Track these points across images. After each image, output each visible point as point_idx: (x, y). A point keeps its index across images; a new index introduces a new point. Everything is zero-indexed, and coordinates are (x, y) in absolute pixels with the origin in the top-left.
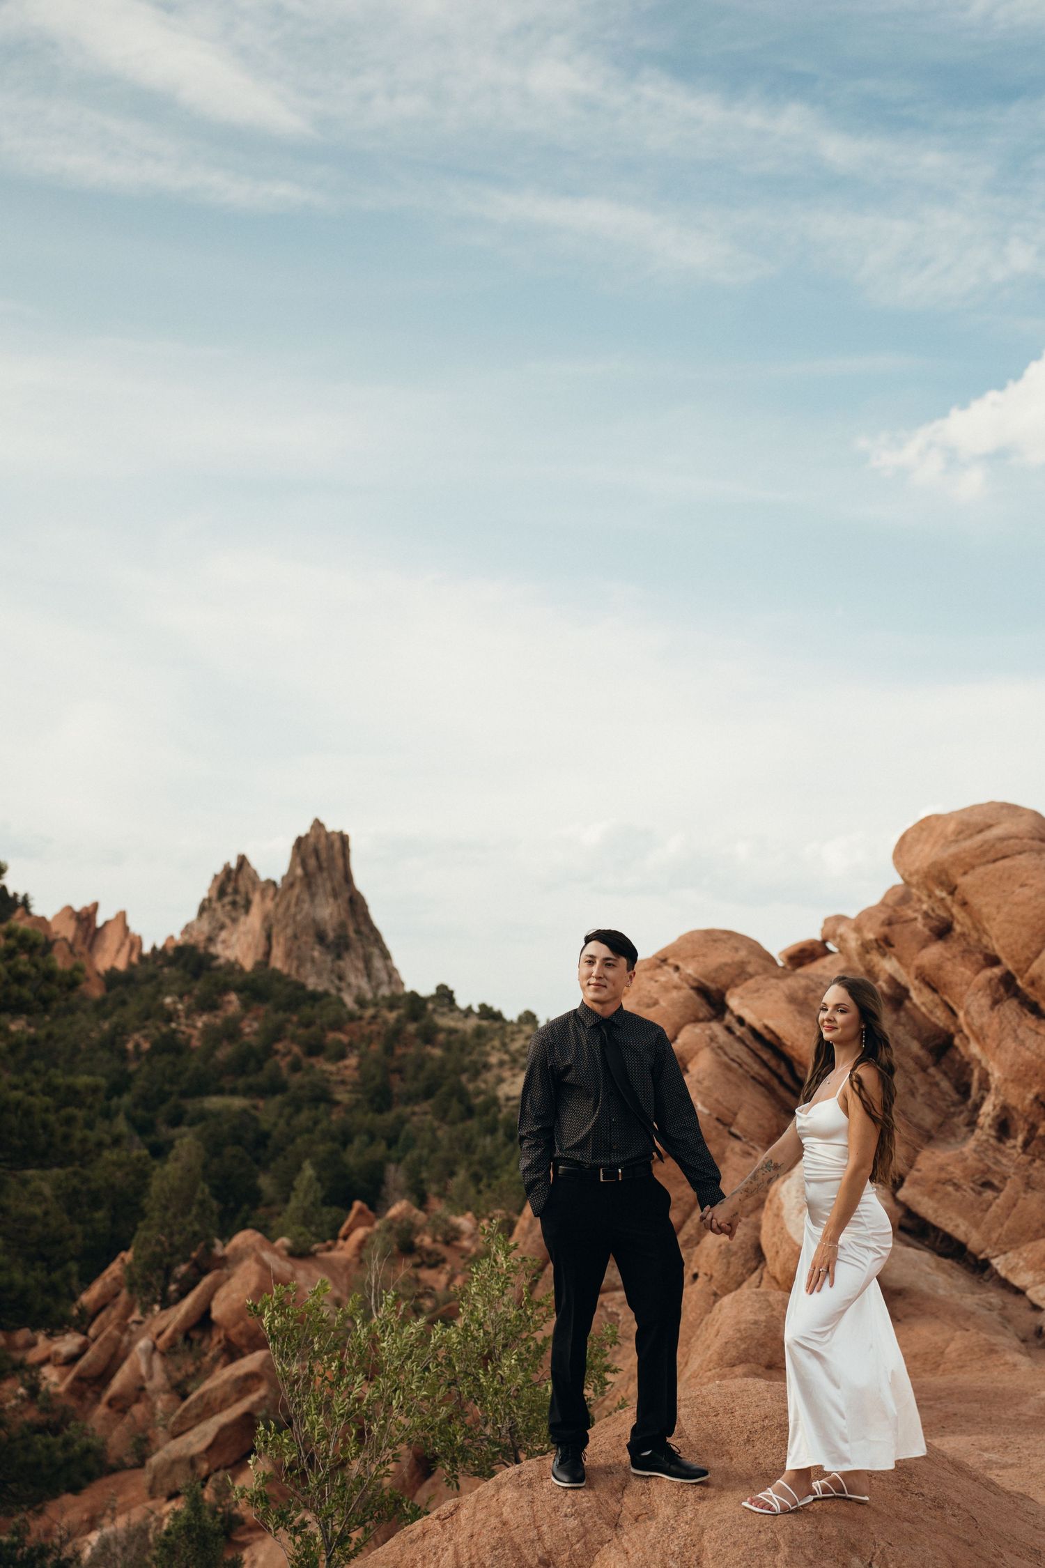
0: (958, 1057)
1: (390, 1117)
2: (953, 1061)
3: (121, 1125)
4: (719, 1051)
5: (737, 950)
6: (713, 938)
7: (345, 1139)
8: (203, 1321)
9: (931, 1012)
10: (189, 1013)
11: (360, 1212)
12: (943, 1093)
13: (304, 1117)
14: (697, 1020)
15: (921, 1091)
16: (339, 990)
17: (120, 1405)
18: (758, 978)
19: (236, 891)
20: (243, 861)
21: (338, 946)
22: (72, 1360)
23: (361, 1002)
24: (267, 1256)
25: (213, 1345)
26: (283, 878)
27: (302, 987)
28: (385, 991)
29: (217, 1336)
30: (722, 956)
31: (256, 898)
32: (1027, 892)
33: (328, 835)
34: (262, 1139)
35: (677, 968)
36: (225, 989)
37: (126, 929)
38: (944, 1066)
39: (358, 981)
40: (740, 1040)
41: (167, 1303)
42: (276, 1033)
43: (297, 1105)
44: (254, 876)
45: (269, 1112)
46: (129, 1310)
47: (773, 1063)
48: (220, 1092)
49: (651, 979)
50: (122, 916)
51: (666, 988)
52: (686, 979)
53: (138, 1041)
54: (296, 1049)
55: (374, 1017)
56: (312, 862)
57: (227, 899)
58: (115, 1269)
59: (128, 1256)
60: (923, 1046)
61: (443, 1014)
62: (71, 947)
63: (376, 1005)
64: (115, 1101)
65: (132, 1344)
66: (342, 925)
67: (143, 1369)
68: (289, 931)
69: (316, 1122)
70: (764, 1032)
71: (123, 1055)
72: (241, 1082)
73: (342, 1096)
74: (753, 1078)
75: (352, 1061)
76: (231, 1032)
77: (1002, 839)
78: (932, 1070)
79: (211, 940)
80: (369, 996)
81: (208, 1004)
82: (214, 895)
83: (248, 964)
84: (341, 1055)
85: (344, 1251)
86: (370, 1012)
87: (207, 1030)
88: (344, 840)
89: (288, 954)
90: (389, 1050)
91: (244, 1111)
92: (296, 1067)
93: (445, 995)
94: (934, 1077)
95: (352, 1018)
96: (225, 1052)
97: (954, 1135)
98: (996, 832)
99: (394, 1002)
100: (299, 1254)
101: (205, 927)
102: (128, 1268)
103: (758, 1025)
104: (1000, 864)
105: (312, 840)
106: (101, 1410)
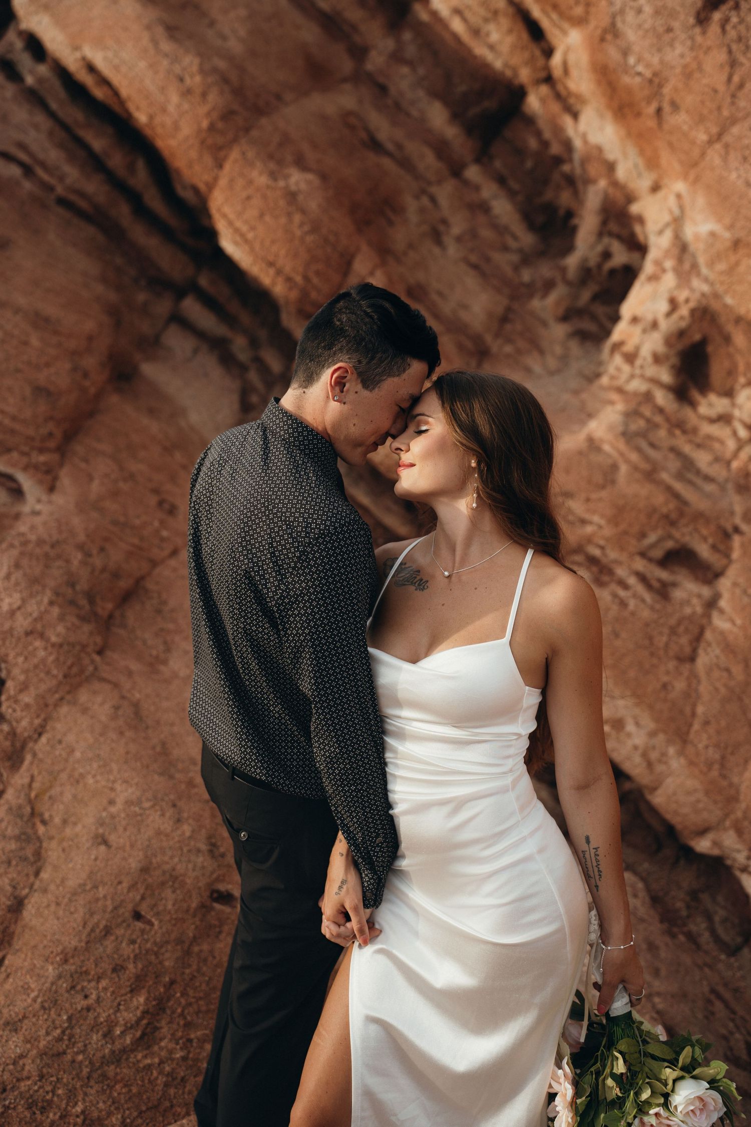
0: (533, 143)
2: (520, 152)
9: (476, 32)
12: (501, 230)
15: (456, 230)
38: (498, 164)
47: (117, 161)
60: (456, 116)
70: (88, 80)
74: (62, 202)
78: (473, 173)
94: (477, 188)
97: (536, 346)
103: (71, 61)
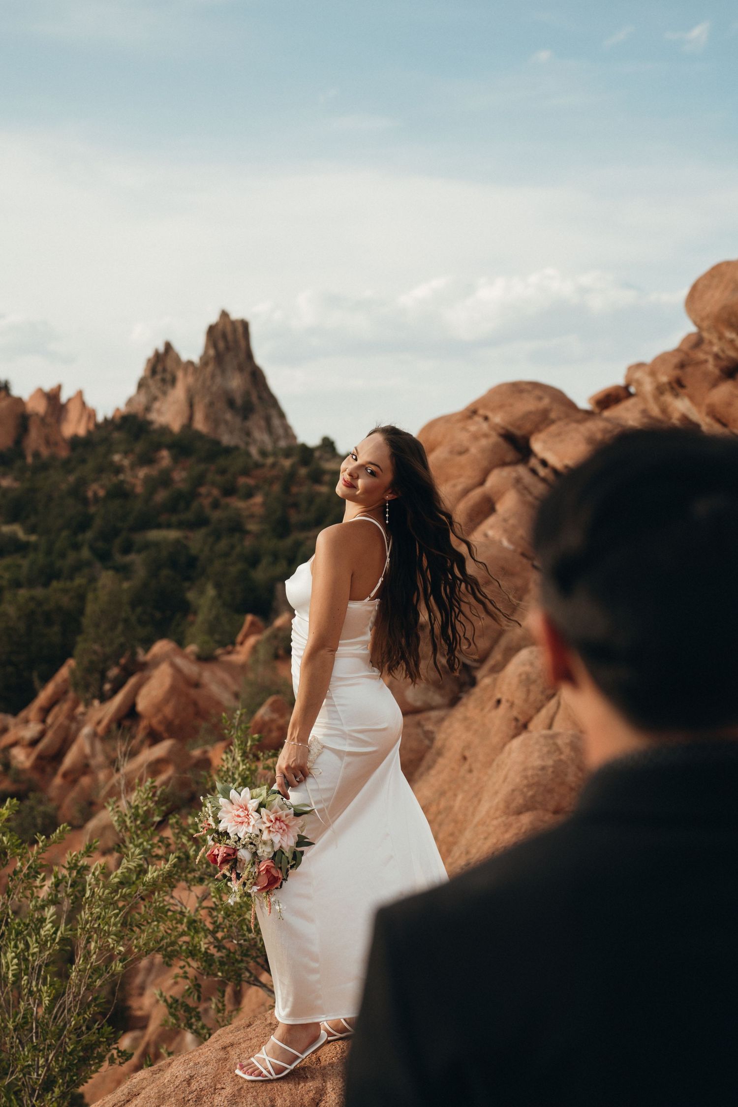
1: (289, 541)
3: (86, 553)
4: (526, 492)
5: (540, 399)
6: (518, 389)
7: (254, 560)
8: (130, 714)
10: (133, 466)
11: (253, 624)
13: (223, 545)
14: (503, 464)
16: (247, 444)
17: (72, 777)
18: (560, 424)
19: (164, 370)
20: (168, 347)
21: (245, 410)
22: (34, 743)
23: (264, 453)
24: (179, 661)
25: (141, 732)
26: (201, 359)
27: (217, 443)
28: (283, 444)
29: (143, 724)
30: (528, 405)
31: (180, 375)
33: (233, 323)
34: (192, 562)
35: (486, 418)
36: (158, 447)
37: (83, 404)
39: (261, 437)
40: (543, 480)
41: (104, 698)
42: (199, 480)
43: (217, 535)
44: (177, 359)
45: (197, 541)
46: (76, 705)
48: (159, 526)
49: (464, 429)
50: (80, 394)
51: (475, 437)
52: (494, 427)
53: (96, 489)
54: (216, 492)
55: (274, 465)
56: (221, 345)
57: (158, 377)
58: (64, 672)
59: (71, 663)
61: (328, 460)
62: (43, 420)
63: (275, 454)
64: (80, 537)
65: (78, 730)
66: (247, 394)
67: (87, 750)
68: (207, 400)
69: (232, 547)
71: (85, 501)
72: (174, 519)
73: (252, 527)
75: (258, 499)
76: (165, 480)
79: (148, 409)
80: (269, 447)
81: (147, 460)
82: (148, 373)
83: (176, 426)
84: (249, 495)
85: (241, 655)
86: (270, 460)
87: (148, 479)
88: (245, 325)
89: (207, 417)
90: (286, 490)
91: (177, 542)
92: (216, 505)
93: (328, 445)
95: (258, 466)
96: (161, 496)
99: (288, 452)
100: (205, 658)
101: (143, 399)
102: (72, 672)
105: (220, 327)
106: (58, 781)
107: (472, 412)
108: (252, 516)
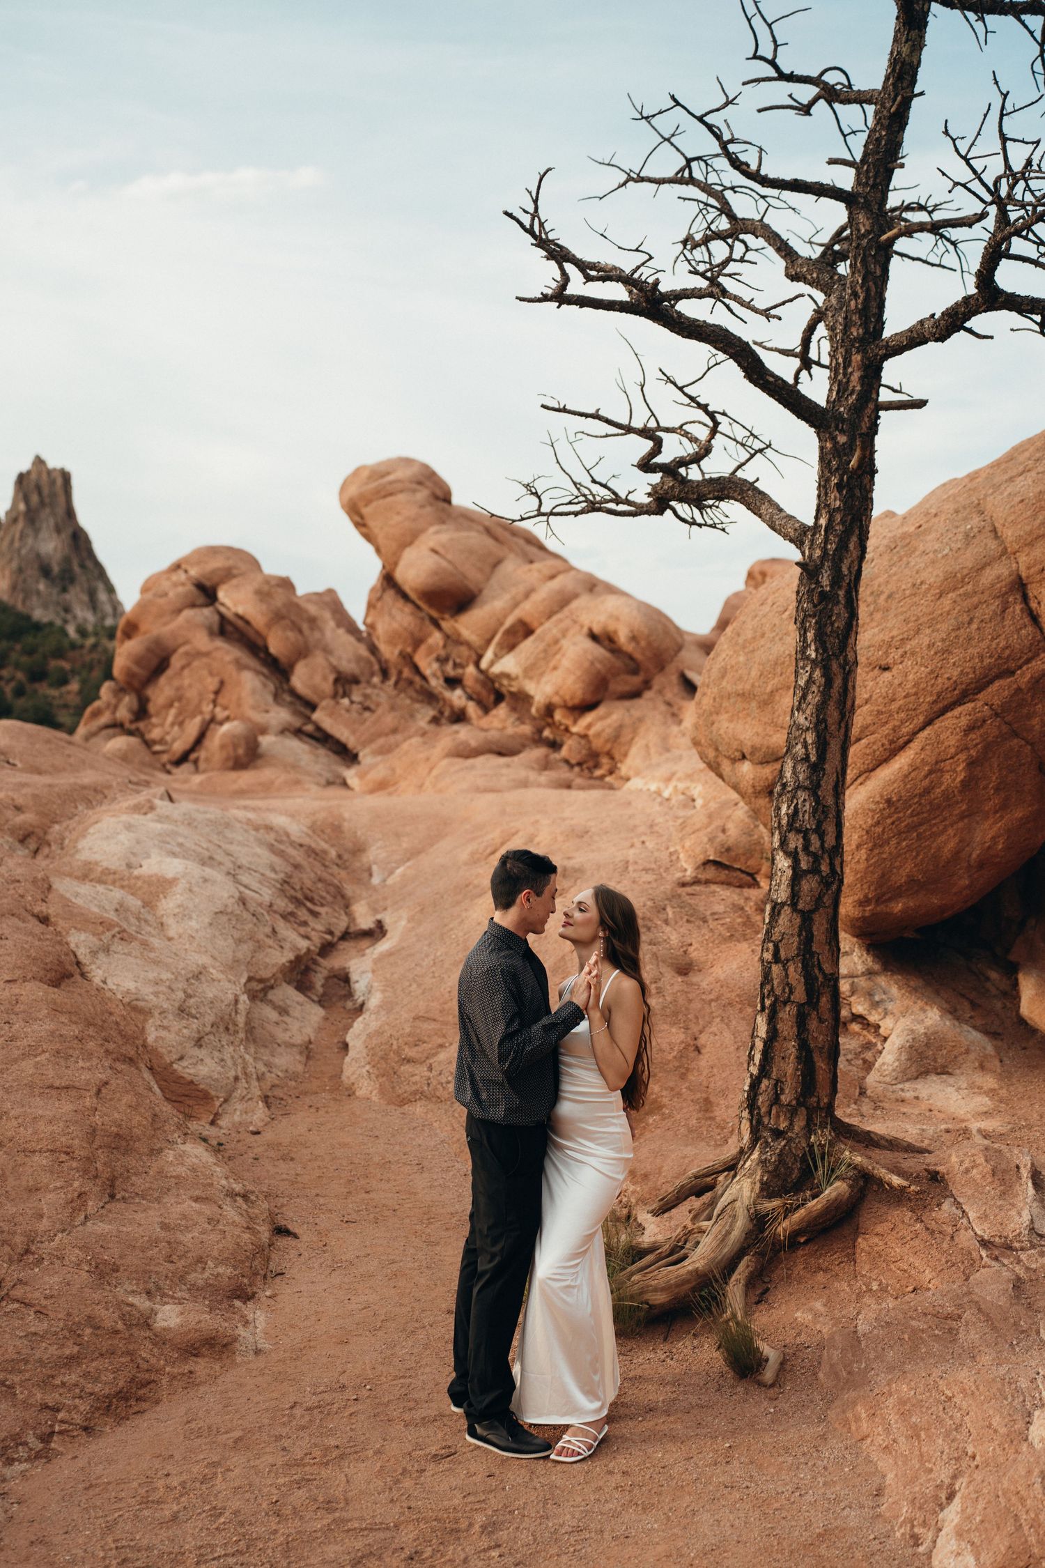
5: (228, 559)
6: (214, 551)
14: (193, 605)
16: (66, 621)
21: (65, 580)
23: (82, 632)
26: (8, 515)
27: (28, 618)
28: (110, 623)
30: (218, 563)
32: (398, 519)
33: (49, 471)
35: (186, 571)
39: (85, 615)
42: (2, 661)
49: (168, 579)
51: (175, 585)
52: (189, 578)
54: (20, 675)
55: (95, 646)
56: (34, 498)
63: (96, 634)
66: (67, 560)
68: (14, 564)
75: (73, 686)
77: (391, 483)
80: (91, 625)
84: (63, 681)
88: (66, 476)
89: (13, 585)
92: (20, 691)
95: (73, 646)
98: (391, 478)
99: (113, 632)
104: (389, 499)
105: (34, 476)
107: (177, 567)
108: (66, 706)
